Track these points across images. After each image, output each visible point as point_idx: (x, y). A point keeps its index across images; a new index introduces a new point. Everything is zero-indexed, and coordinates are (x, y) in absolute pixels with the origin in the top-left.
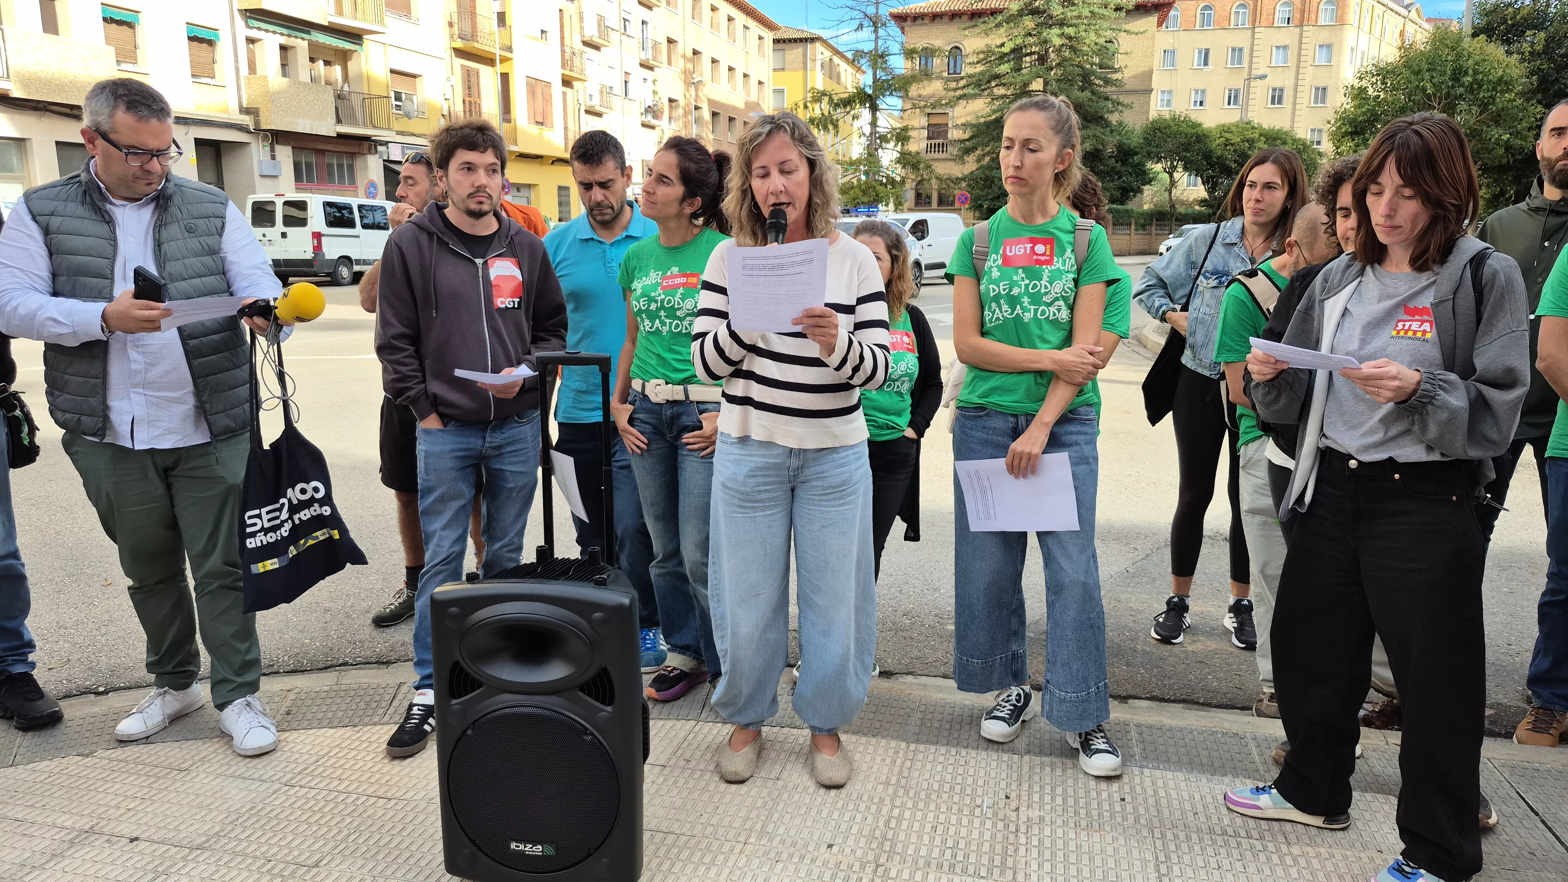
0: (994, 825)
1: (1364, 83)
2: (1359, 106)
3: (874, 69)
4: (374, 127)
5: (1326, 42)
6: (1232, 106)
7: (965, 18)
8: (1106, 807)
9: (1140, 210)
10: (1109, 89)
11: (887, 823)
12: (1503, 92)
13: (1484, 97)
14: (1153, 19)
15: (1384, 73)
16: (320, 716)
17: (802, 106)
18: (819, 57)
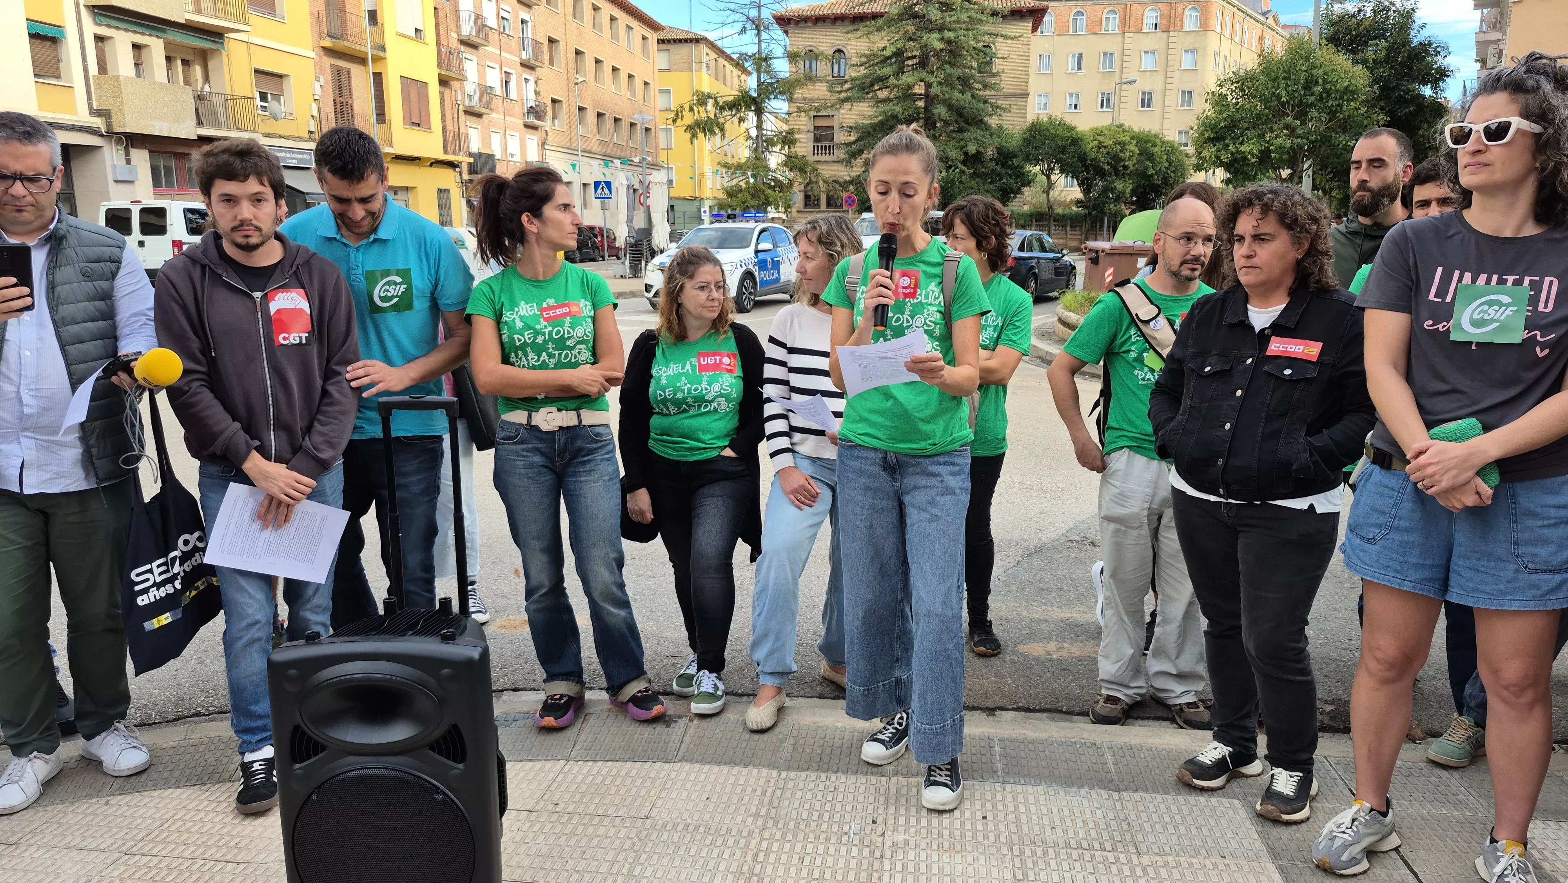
0: (860, 852)
1: (1224, 90)
2: (1220, 113)
3: (759, 72)
4: (238, 129)
5: (1191, 47)
6: (1105, 109)
7: (847, 22)
8: (968, 826)
9: (1020, 211)
10: (987, 93)
11: (755, 857)
12: (1348, 101)
13: (1332, 105)
14: (1028, 24)
15: (1243, 82)
16: (166, 775)
17: (687, 109)
18: (705, 58)
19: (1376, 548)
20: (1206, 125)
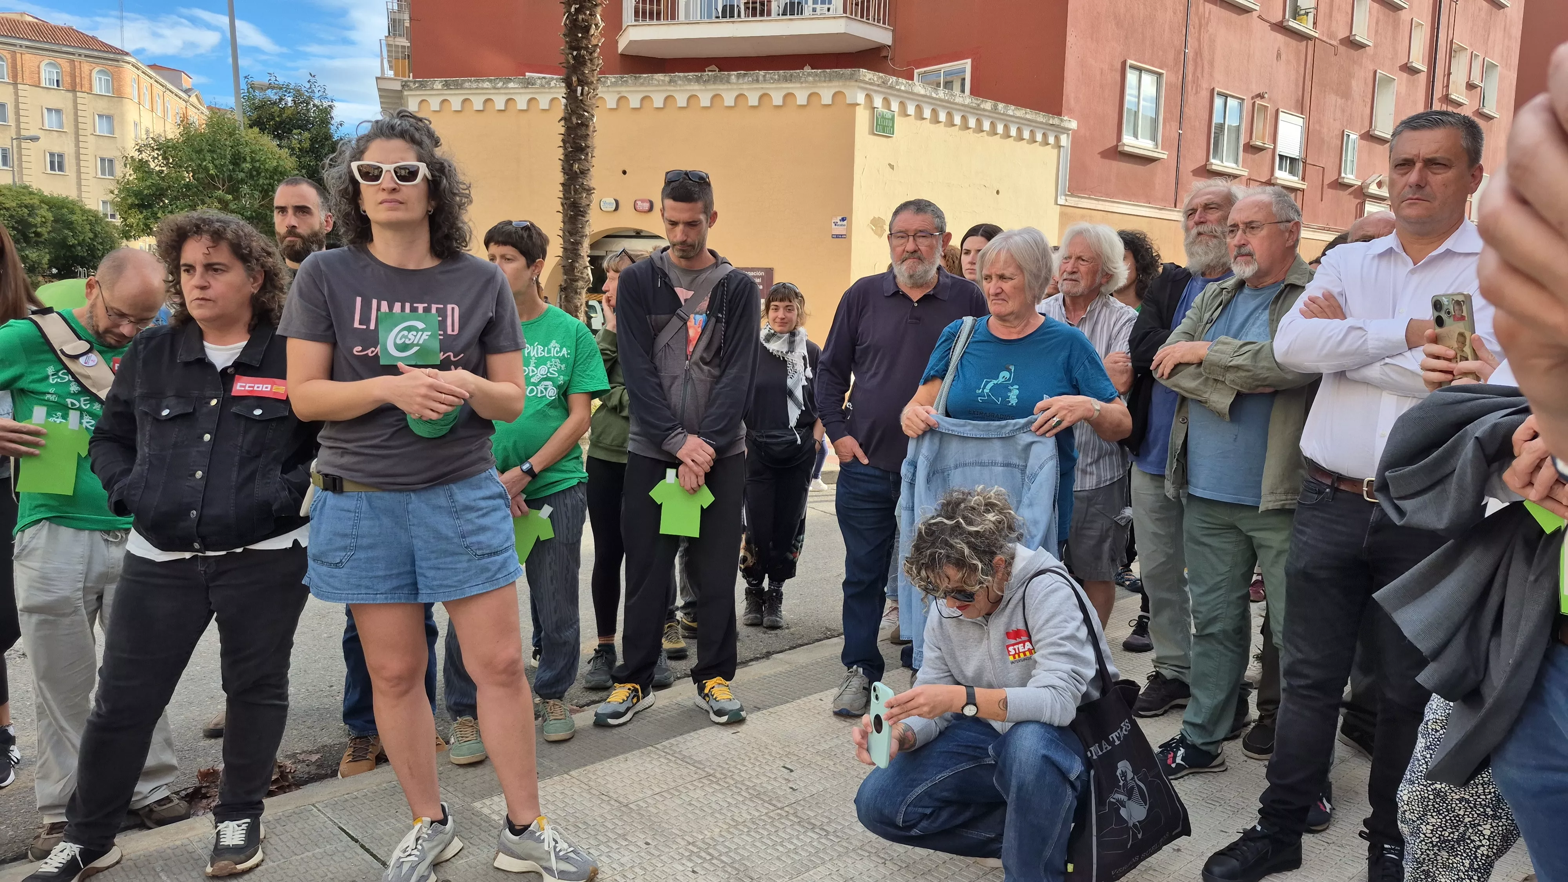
1: (144, 156)
2: (142, 179)
5: (105, 112)
13: (263, 184)
15: (165, 148)
19: (344, 571)
20: (126, 189)
